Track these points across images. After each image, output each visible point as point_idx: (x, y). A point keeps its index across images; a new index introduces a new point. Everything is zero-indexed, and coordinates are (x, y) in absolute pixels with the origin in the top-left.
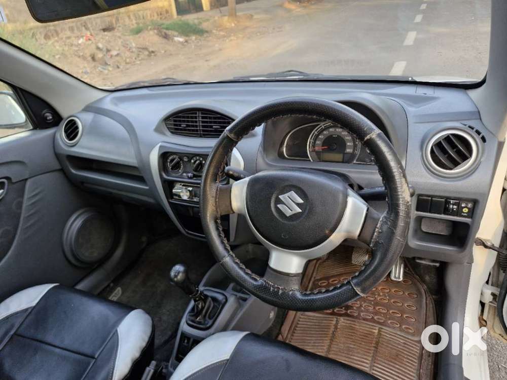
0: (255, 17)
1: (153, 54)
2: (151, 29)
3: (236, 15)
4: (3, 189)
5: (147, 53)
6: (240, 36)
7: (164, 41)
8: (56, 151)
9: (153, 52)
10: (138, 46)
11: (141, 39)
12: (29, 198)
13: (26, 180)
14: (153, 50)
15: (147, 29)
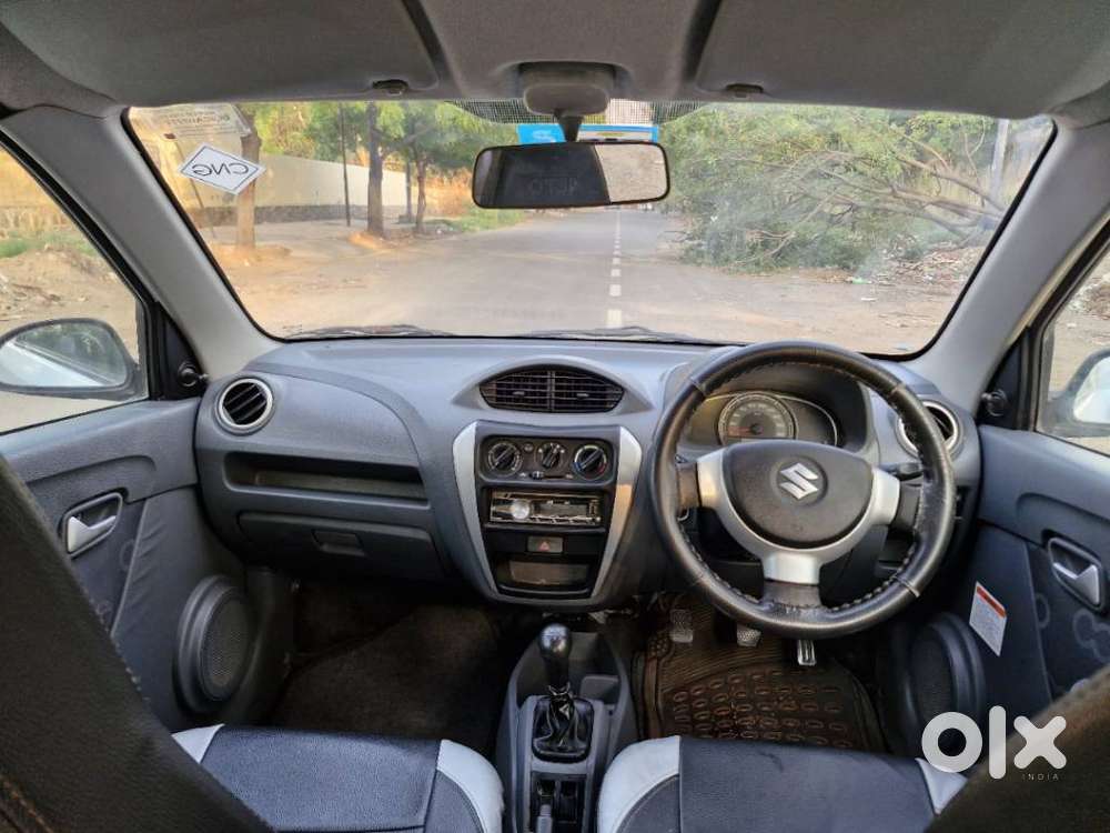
0: (294, 253)
1: (55, 303)
2: (49, 249)
3: (254, 246)
4: (115, 514)
5: (39, 298)
6: (272, 286)
7: (84, 277)
8: (198, 445)
9: (54, 297)
10: (13, 281)
11: (25, 267)
12: (145, 540)
13: (144, 499)
14: (57, 294)
15: (40, 249)
